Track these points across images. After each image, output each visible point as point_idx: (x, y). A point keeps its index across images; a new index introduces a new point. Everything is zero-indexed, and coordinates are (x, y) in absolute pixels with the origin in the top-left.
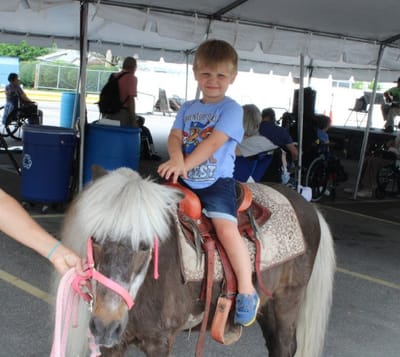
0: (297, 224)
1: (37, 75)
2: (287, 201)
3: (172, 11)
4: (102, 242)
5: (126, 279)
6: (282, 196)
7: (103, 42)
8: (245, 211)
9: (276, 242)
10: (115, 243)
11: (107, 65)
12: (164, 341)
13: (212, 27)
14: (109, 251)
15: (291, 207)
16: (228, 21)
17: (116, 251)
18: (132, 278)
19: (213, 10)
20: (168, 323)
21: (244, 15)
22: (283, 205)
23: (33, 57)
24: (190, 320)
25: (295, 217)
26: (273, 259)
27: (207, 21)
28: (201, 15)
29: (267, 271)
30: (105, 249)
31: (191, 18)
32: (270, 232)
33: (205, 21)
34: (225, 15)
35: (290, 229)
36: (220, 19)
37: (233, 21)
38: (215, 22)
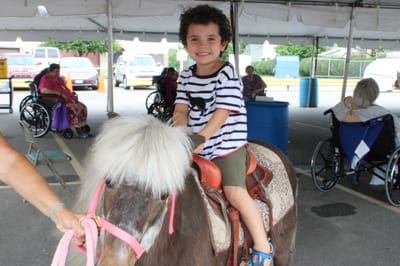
2: (279, 160)
3: (315, 3)
4: (118, 186)
5: (139, 227)
6: (275, 155)
7: (330, 38)
8: (252, 174)
10: (131, 187)
16: (370, 7)
17: (131, 196)
18: (146, 227)
27: (350, 8)
28: (342, 4)
30: (119, 194)
32: (274, 191)
34: (365, 2)
36: (362, 6)
37: (375, 7)
38: (357, 9)
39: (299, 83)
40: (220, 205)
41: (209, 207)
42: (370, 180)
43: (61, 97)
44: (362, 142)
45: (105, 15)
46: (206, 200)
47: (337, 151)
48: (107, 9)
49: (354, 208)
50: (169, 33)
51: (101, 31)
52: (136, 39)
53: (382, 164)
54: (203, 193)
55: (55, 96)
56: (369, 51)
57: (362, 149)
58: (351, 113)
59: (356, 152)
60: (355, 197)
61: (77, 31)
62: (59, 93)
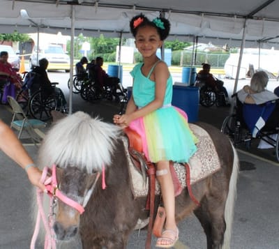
0: (214, 150)
1: (182, 58)
3: (220, 14)
5: (81, 194)
7: (206, 37)
9: (200, 163)
11: (223, 51)
12: (119, 239)
13: (247, 24)
14: (68, 174)
15: (210, 138)
16: (258, 19)
17: (73, 174)
19: (247, 13)
20: (121, 227)
21: (268, 15)
22: (204, 137)
23: (181, 48)
24: (139, 223)
25: (213, 145)
26: (199, 176)
27: (244, 20)
28: (239, 16)
29: (195, 184)
30: (65, 172)
31: (233, 18)
32: (196, 157)
33: (242, 20)
34: (255, 15)
35: (209, 154)
36: (252, 18)
37: (261, 19)
38: (249, 20)
39: (181, 71)
40: (140, 163)
41: (131, 164)
42: (258, 145)
43: (10, 77)
44: (261, 118)
45: (69, 18)
46: (129, 159)
47: (239, 123)
48: (71, 13)
49: (253, 165)
50: (85, 30)
51: (33, 26)
52: (60, 33)
53: (270, 134)
54: (128, 154)
55: (6, 76)
56: (225, 47)
57: (261, 123)
58: (248, 96)
59: (257, 125)
60: (252, 158)
61: (14, 25)
62: (8, 75)
